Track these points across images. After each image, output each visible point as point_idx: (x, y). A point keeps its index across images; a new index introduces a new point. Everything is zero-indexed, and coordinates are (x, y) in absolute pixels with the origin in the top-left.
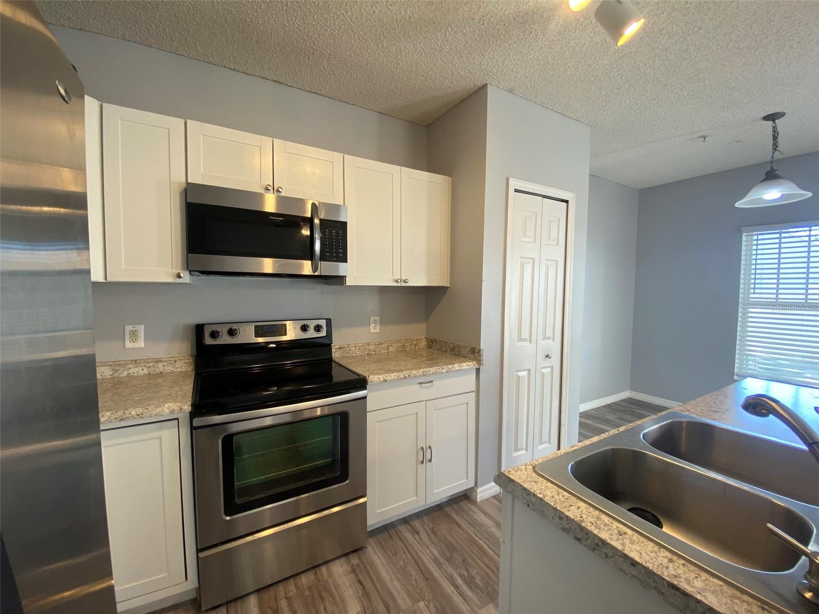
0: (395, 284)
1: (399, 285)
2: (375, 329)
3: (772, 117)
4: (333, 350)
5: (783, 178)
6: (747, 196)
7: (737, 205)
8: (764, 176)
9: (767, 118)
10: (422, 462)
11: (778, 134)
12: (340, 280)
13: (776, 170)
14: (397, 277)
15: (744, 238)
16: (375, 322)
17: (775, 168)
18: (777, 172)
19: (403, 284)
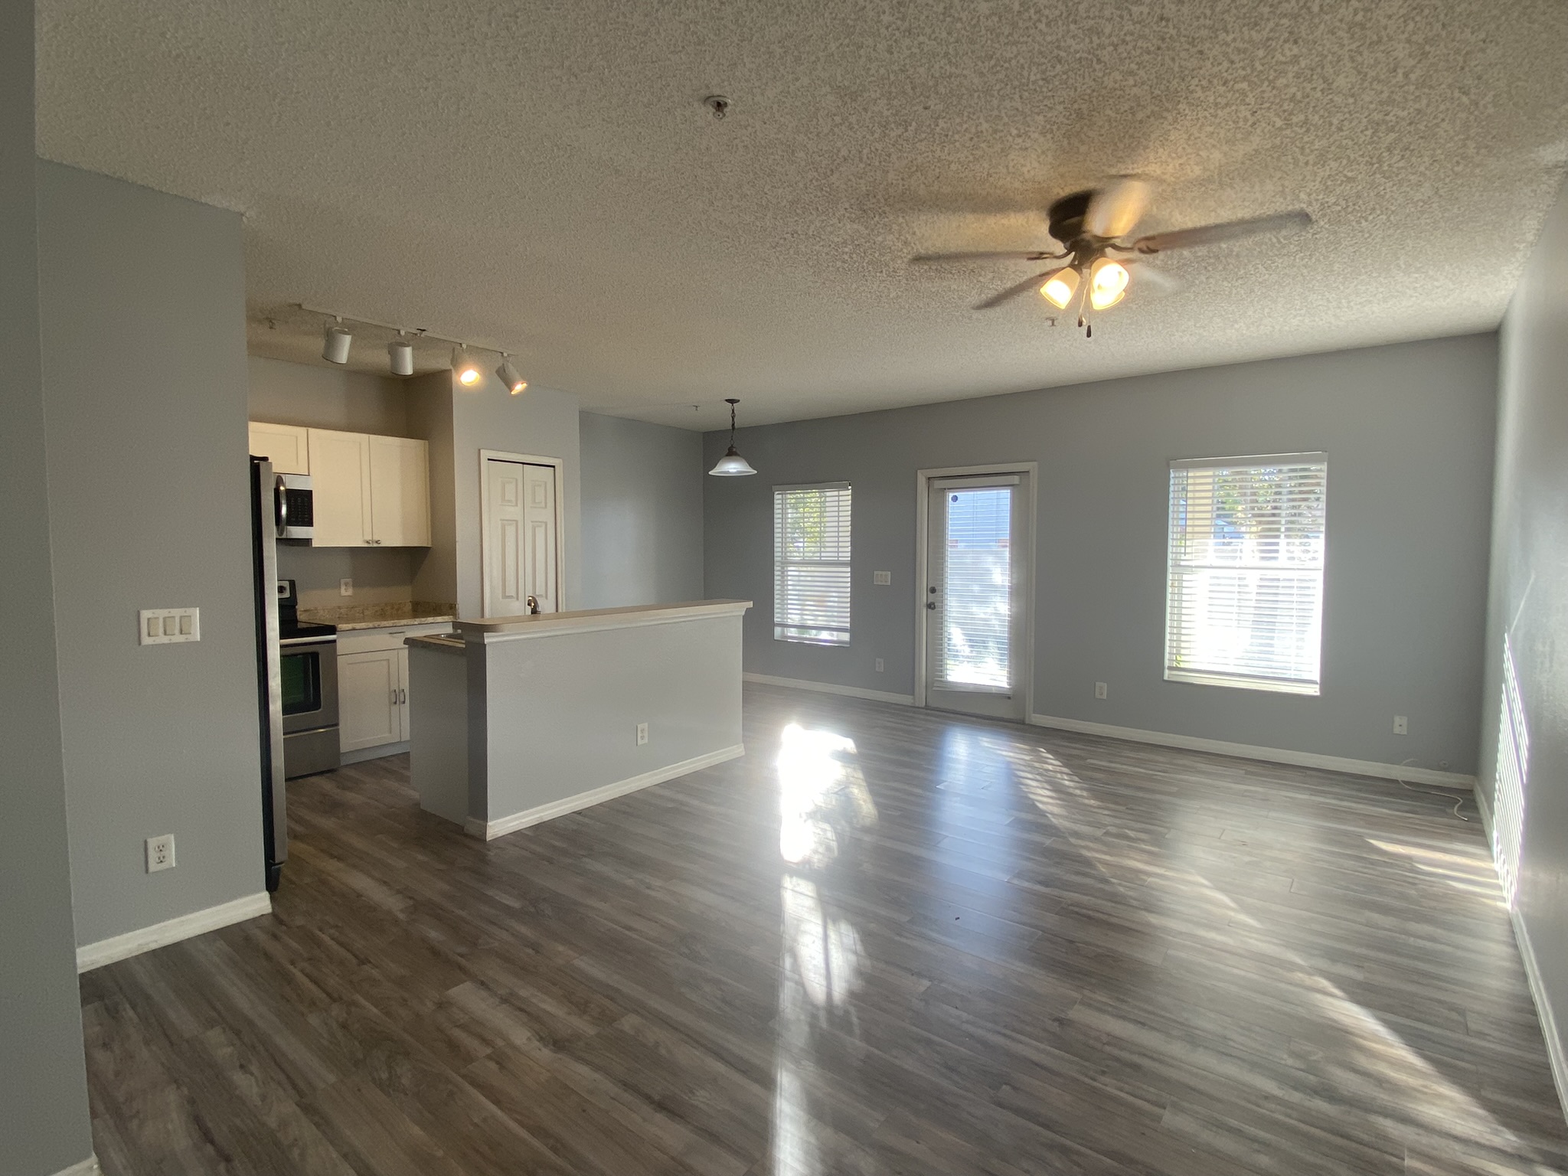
0: (366, 545)
1: (371, 545)
2: (346, 591)
3: (732, 401)
4: (298, 613)
7: (712, 472)
9: (728, 401)
10: (395, 703)
11: (737, 416)
12: (306, 542)
13: (733, 448)
14: (369, 538)
15: (777, 497)
16: (346, 584)
17: (734, 445)
19: (375, 545)
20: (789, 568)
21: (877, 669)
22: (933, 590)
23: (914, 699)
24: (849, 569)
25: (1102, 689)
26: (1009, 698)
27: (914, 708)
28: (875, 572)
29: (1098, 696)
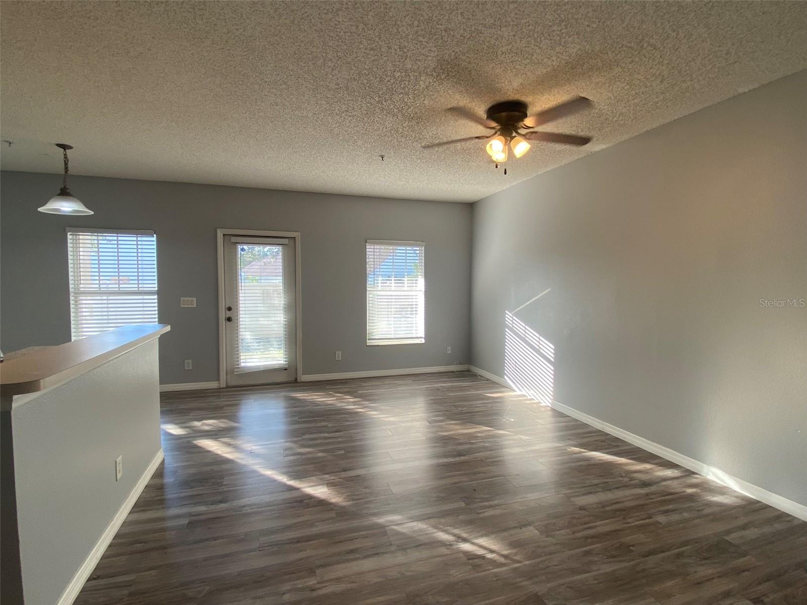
3: (64, 147)
5: (72, 196)
6: (46, 205)
7: (40, 209)
8: (59, 192)
9: (59, 145)
11: (68, 161)
13: (68, 189)
15: (69, 237)
17: (67, 187)
18: (68, 191)
20: (81, 298)
21: (186, 368)
22: (230, 309)
23: (219, 383)
24: (156, 297)
25: (339, 355)
26: (286, 369)
27: (219, 390)
28: (182, 298)
29: (337, 359)
